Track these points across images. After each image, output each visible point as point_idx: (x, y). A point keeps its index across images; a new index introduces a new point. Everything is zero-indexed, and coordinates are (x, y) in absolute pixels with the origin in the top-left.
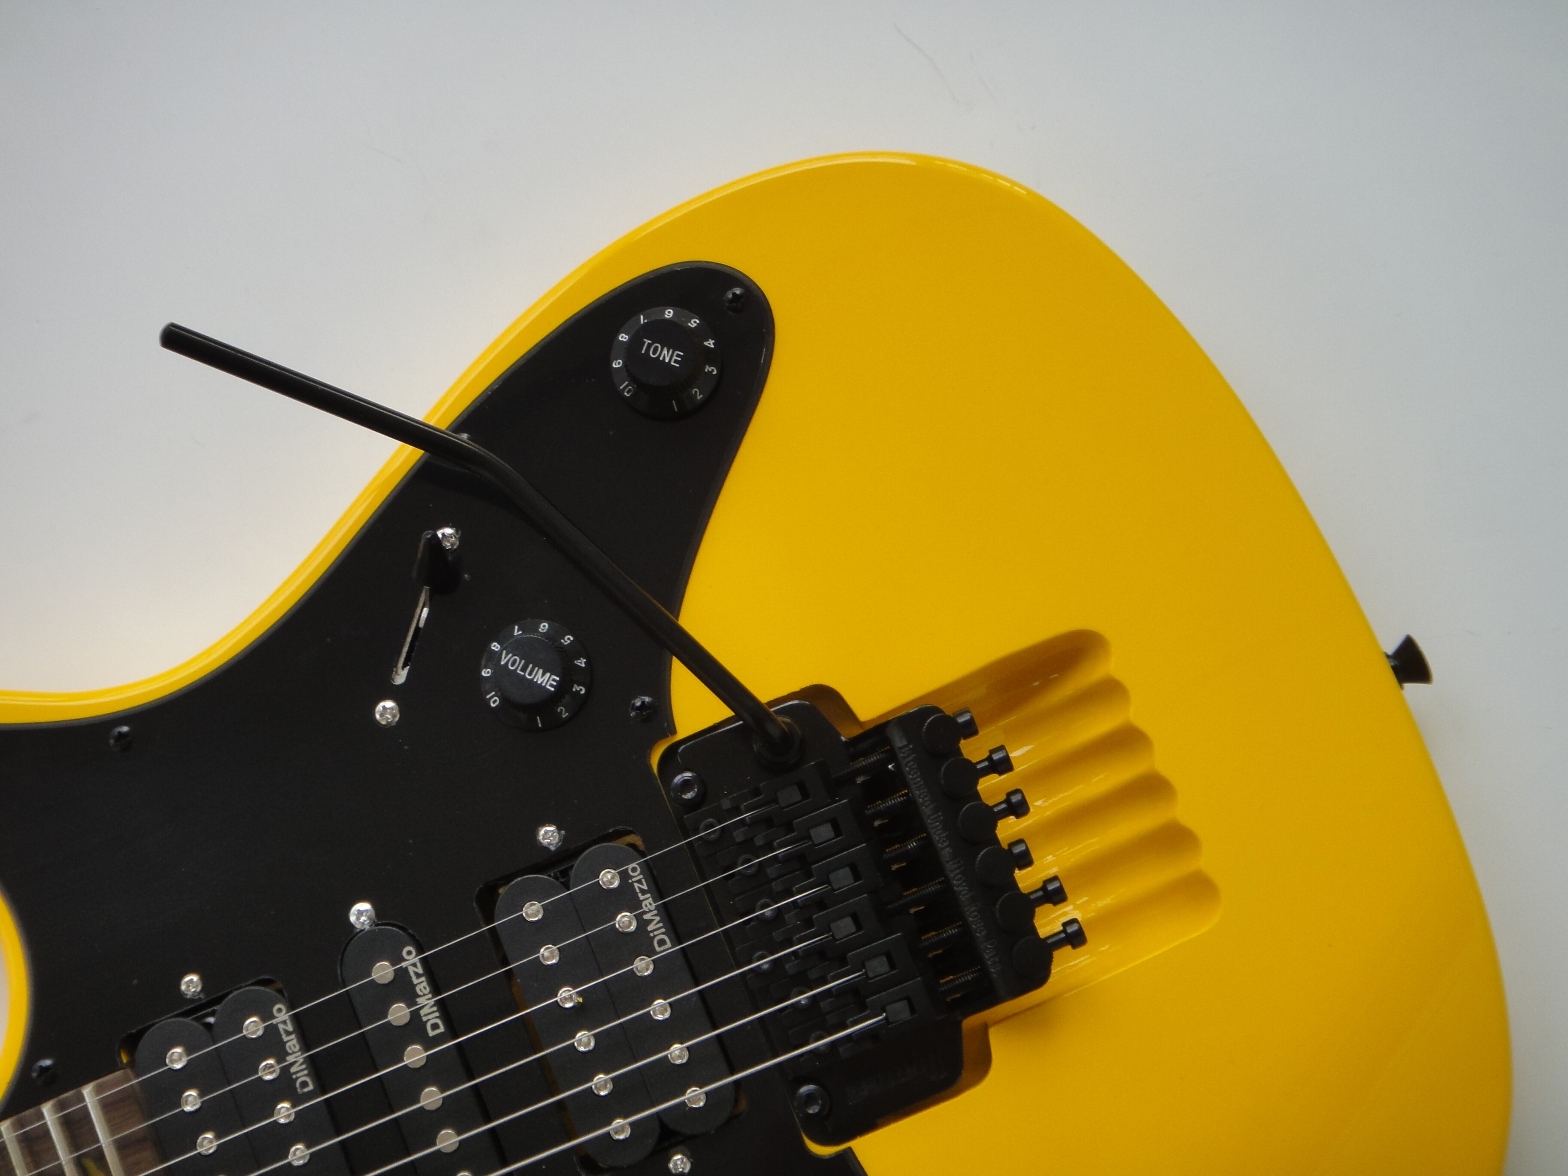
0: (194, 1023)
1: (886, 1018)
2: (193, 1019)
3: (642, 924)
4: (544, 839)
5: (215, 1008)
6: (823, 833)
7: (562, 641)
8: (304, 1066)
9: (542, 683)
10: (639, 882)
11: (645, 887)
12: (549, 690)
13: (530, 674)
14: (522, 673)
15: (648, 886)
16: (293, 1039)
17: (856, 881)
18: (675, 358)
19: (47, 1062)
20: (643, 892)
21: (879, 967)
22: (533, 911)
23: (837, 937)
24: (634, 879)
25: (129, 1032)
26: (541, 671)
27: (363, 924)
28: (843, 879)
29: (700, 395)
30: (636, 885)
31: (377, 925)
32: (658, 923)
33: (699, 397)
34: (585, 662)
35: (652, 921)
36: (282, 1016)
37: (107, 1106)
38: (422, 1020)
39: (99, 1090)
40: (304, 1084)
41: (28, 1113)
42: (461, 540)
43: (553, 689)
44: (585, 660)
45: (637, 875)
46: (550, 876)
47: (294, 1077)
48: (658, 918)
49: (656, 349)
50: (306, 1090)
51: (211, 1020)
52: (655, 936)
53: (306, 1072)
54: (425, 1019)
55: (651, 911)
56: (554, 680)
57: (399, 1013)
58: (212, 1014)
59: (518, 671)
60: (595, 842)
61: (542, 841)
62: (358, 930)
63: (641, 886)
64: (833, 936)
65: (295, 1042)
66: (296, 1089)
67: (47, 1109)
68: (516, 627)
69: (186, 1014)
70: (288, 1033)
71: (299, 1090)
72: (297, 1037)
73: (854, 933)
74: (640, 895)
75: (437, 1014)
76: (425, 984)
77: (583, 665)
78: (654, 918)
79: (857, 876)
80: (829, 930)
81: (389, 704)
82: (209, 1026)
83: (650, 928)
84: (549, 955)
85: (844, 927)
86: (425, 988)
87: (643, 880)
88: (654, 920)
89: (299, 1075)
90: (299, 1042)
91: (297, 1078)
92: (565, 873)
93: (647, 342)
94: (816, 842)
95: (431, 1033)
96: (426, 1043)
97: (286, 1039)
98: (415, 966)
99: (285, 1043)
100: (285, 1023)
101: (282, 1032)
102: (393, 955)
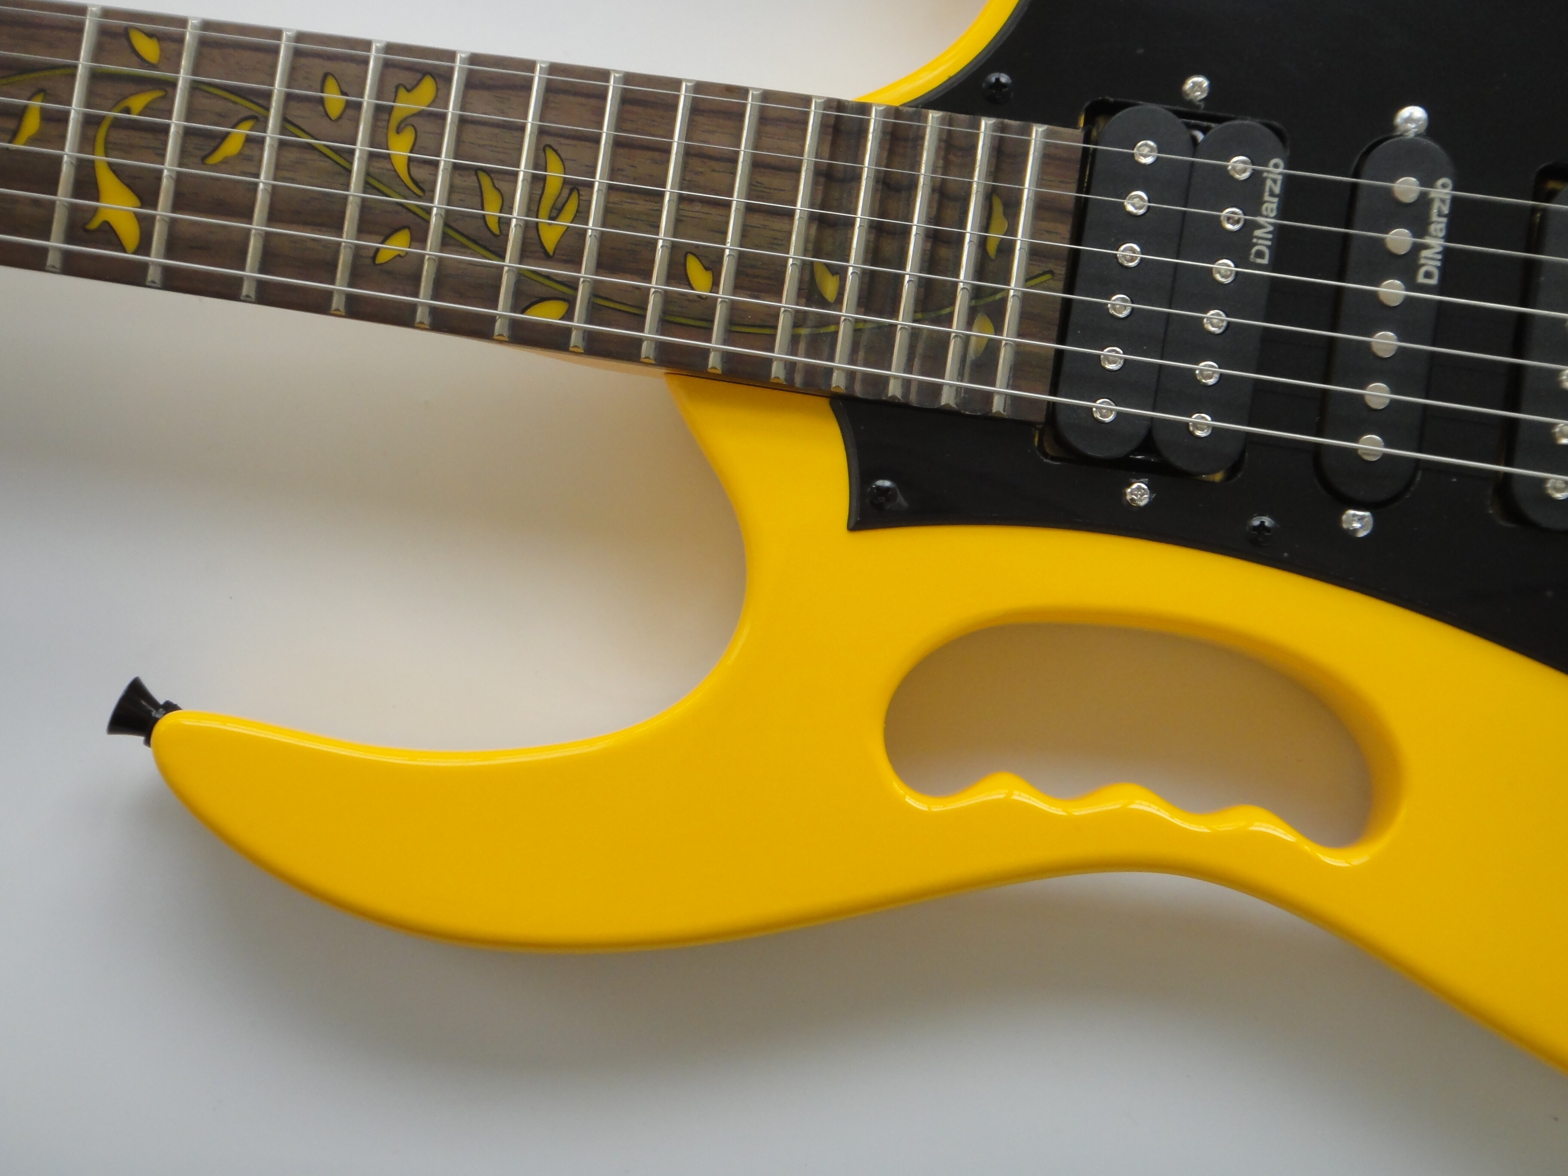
0: (1182, 127)
2: (1183, 123)
5: (1213, 125)
8: (1270, 236)
16: (1273, 203)
19: (1004, 79)
25: (1107, 98)
27: (1407, 131)
31: (1421, 141)
36: (1276, 169)
37: (1048, 158)
38: (1419, 260)
39: (1048, 135)
40: (1260, 254)
41: (965, 116)
47: (1255, 240)
50: (1259, 261)
51: (1200, 136)
53: (1269, 243)
54: (1422, 261)
58: (1205, 130)
62: (1398, 133)
65: (1275, 206)
66: (1249, 254)
67: (986, 124)
69: (1180, 114)
70: (1272, 194)
71: (1252, 256)
72: (1279, 203)
75: (1438, 263)
82: (1194, 139)
89: (1260, 241)
90: (1278, 208)
91: (1256, 244)
95: (1421, 279)
96: (1411, 284)
97: (1267, 197)
98: (1443, 201)
99: (1264, 202)
100: (1275, 181)
101: (1267, 189)
102: (1428, 181)
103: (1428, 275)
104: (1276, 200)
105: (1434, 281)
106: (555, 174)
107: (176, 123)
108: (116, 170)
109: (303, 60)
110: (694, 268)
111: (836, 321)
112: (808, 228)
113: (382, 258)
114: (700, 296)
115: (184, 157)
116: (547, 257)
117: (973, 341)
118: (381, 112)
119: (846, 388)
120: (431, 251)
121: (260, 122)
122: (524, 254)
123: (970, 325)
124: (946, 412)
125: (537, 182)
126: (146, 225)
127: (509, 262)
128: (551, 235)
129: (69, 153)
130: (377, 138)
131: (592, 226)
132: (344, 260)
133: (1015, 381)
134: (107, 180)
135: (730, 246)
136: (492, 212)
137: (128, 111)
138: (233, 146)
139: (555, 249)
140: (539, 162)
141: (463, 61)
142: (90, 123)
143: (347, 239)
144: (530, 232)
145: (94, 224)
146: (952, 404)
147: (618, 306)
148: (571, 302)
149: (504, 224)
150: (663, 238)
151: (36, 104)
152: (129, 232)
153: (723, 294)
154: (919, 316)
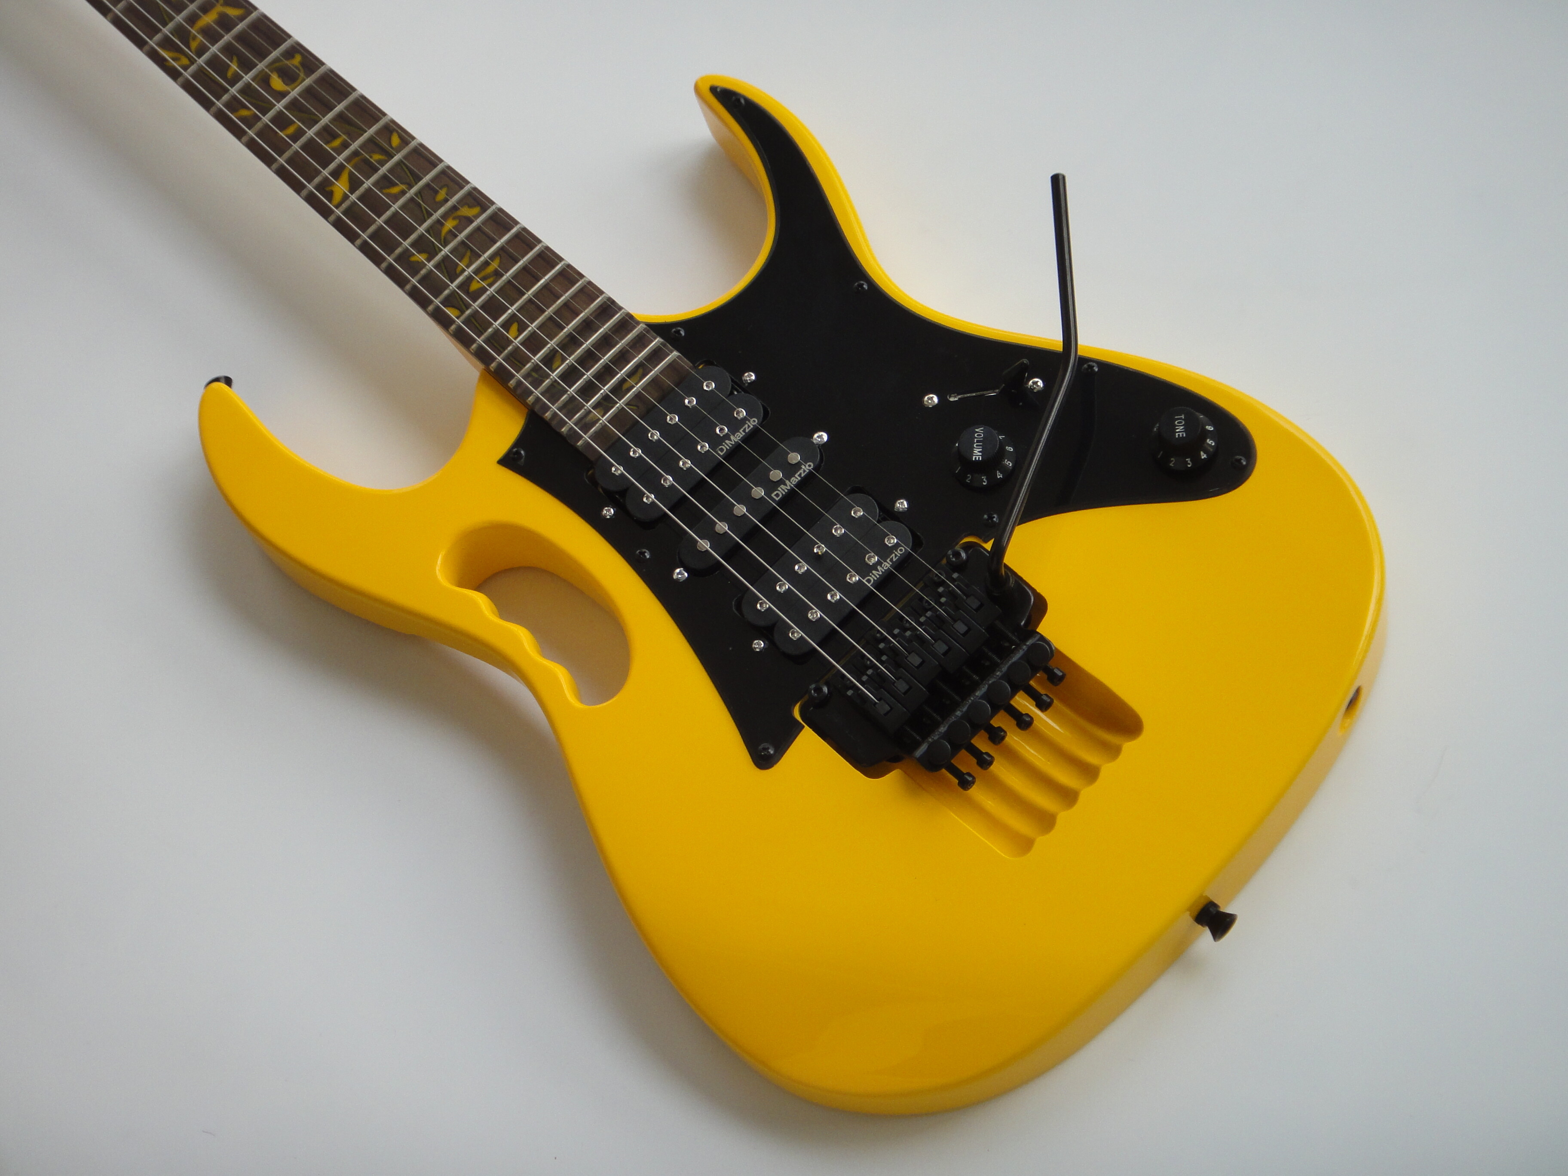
0: (731, 385)
1: (876, 703)
2: (732, 385)
3: (874, 567)
4: (899, 503)
5: (742, 392)
6: (961, 627)
7: (1006, 460)
9: (975, 453)
10: (896, 556)
11: (894, 560)
12: (972, 458)
13: (977, 446)
14: (975, 442)
15: (896, 561)
17: (942, 654)
18: (1181, 434)
19: (682, 332)
20: (891, 560)
21: (902, 686)
22: (858, 513)
23: (908, 659)
24: (896, 553)
25: (711, 358)
26: (981, 450)
27: (816, 440)
28: (941, 648)
29: (1173, 464)
30: (894, 555)
31: (819, 447)
32: (879, 575)
33: (1171, 465)
34: (1000, 477)
35: (878, 571)
36: (753, 422)
37: (672, 366)
38: (778, 487)
39: (678, 357)
40: (722, 450)
41: (654, 334)
42: (1039, 392)
43: (974, 459)
44: (1002, 477)
45: (899, 553)
46: (879, 513)
48: (881, 573)
49: (1181, 423)
50: (719, 452)
51: (736, 393)
52: (871, 576)
53: (729, 447)
54: (779, 489)
55: (883, 568)
56: (979, 458)
57: (776, 475)
58: (738, 392)
59: (976, 440)
60: (907, 526)
61: (897, 503)
62: (811, 439)
63: (894, 557)
64: (908, 656)
67: (658, 341)
68: (1004, 437)
69: (733, 380)
70: (744, 431)
71: (718, 449)
73: (914, 666)
74: (889, 559)
75: (784, 493)
76: (797, 480)
77: (999, 477)
78: (880, 571)
79: (945, 654)
80: (909, 653)
81: (936, 399)
82: (732, 393)
83: (874, 572)
84: (838, 531)
85: (915, 660)
86: (795, 481)
87: (897, 557)
88: (879, 572)
89: (726, 445)
92: (884, 519)
93: (1183, 417)
94: (954, 626)
95: (773, 495)
96: (768, 494)
97: (741, 431)
98: (804, 471)
99: (739, 432)
100: (749, 426)
101: (744, 428)
102: (805, 459)
103: (777, 495)
104: (744, 434)
105: (777, 499)
106: (495, 265)
107: (383, 170)
108: (351, 175)
109: (443, 176)
110: (515, 327)
111: (548, 376)
112: (565, 338)
113: (413, 259)
114: (508, 337)
115: (376, 184)
116: (467, 293)
117: (591, 416)
118: (454, 208)
119: (549, 419)
120: (430, 265)
121: (411, 187)
122: (460, 287)
123: (594, 408)
124: (560, 435)
125: (486, 264)
126: (345, 197)
127: (453, 286)
128: (474, 286)
129: (340, 159)
130: (445, 216)
131: (492, 290)
132: (399, 250)
133: (594, 438)
134: (345, 176)
135: (533, 326)
136: (462, 265)
137: (371, 157)
138: (395, 190)
139: (473, 292)
140: (492, 257)
141: (496, 208)
142: (356, 153)
143: (406, 244)
144: (470, 279)
145: (328, 189)
146: (565, 433)
147: (477, 325)
148: (462, 312)
149: (463, 271)
150: (512, 309)
151: (344, 137)
152: (337, 197)
153: (517, 342)
154: (579, 393)
